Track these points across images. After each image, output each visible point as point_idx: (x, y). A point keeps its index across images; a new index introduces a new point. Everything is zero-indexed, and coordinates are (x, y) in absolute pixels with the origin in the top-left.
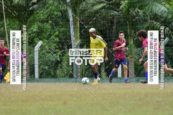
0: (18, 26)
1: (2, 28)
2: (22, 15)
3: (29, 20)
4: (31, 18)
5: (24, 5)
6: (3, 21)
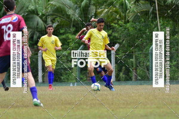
2: (176, 15)
6: (156, 21)
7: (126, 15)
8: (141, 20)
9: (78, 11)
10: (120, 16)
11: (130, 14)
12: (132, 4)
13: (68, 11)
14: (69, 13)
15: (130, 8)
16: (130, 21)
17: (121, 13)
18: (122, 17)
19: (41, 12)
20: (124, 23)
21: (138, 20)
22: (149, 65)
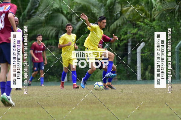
7: (152, 13)
8: (167, 18)
9: (103, 9)
10: (146, 14)
11: (156, 12)
12: (158, 2)
13: (93, 9)
14: (95, 12)
15: (155, 6)
16: (156, 19)
17: (147, 11)
18: (148, 15)
19: (66, 10)
20: (150, 22)
21: (163, 18)
22: (175, 64)
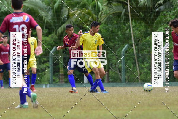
0: (143, 28)
1: (128, 30)
2: (148, 17)
3: (155, 22)
4: (157, 19)
5: (151, 6)
6: (129, 23)
7: (99, 16)
8: (114, 22)
9: (50, 13)
10: (93, 18)
14: (42, 15)
15: (102, 10)
16: (102, 22)
17: (94, 14)
21: (110, 22)
22: (121, 67)
